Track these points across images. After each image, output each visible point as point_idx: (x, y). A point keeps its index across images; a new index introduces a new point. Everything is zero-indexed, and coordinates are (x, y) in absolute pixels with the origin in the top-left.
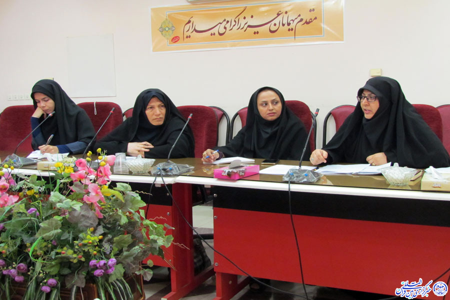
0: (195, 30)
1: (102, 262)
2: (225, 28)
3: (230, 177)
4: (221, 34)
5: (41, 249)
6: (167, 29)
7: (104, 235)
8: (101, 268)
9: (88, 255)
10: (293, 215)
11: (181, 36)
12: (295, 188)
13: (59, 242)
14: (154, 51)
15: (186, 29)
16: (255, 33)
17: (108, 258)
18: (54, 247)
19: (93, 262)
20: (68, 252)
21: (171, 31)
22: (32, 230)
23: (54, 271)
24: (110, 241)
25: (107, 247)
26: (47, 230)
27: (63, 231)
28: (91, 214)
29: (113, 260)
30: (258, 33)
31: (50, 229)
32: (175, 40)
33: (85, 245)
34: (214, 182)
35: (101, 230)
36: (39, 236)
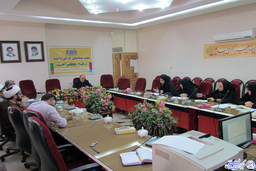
0: (218, 52)
1: (160, 124)
2: (229, 51)
3: (200, 107)
4: (227, 53)
5: (149, 120)
6: (209, 51)
7: (162, 119)
8: (159, 125)
9: (158, 123)
10: (214, 119)
11: (213, 54)
12: (216, 112)
13: (152, 119)
14: (204, 58)
15: (215, 52)
16: (239, 53)
17: (161, 123)
18: (152, 120)
19: (158, 124)
20: (154, 122)
21: (210, 52)
22: (148, 116)
23: (151, 125)
24: (163, 120)
25: (162, 121)
26: (150, 116)
27: (154, 117)
28: (160, 114)
29: (162, 124)
30: (240, 53)
31: (151, 116)
32: (211, 55)
33: (157, 120)
34: (196, 108)
35: (162, 118)
36: (149, 118)
